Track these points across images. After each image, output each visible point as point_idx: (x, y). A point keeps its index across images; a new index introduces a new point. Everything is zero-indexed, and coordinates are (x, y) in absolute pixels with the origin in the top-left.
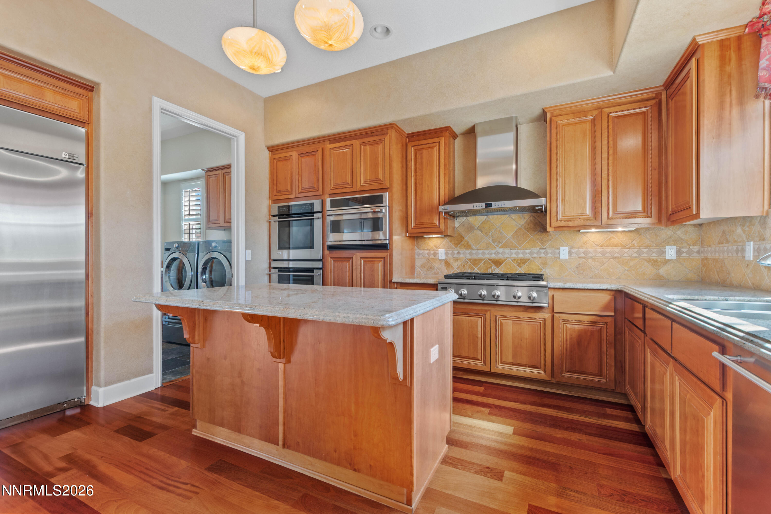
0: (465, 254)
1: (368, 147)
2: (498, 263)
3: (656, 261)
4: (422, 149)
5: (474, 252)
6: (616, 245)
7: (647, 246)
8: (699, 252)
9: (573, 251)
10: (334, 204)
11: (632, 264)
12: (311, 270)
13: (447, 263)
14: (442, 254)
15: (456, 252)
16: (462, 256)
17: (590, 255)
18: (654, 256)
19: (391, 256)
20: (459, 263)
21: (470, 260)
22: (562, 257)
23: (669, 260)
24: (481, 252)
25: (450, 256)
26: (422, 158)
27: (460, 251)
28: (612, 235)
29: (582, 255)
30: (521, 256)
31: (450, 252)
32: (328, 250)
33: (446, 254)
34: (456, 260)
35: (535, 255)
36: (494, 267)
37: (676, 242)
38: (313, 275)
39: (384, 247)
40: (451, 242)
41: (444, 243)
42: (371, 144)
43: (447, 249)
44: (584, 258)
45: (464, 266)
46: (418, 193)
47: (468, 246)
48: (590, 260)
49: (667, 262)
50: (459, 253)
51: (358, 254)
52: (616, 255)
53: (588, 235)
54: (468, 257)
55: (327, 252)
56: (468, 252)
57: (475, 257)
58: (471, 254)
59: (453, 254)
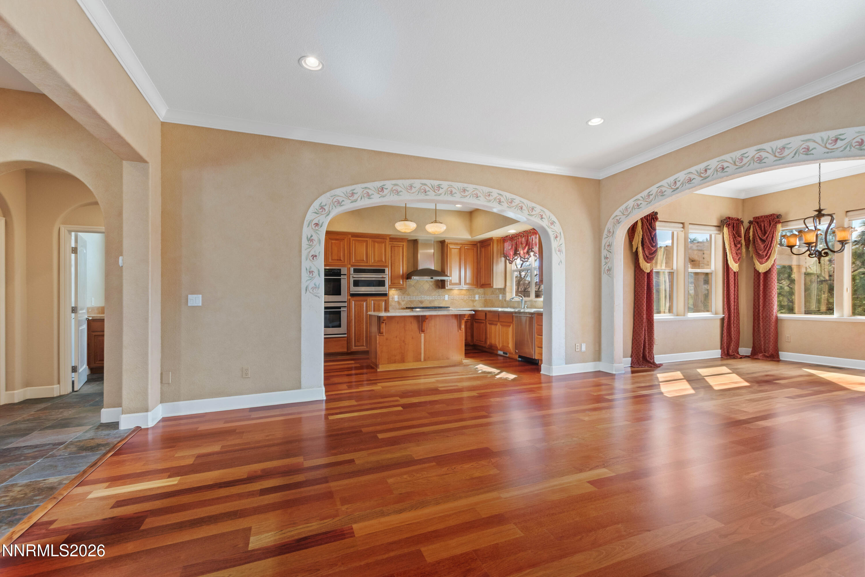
0: (407, 298)
1: (376, 244)
2: (421, 302)
3: (473, 300)
4: (395, 246)
5: (411, 297)
6: (462, 295)
7: (471, 295)
8: (484, 297)
9: (449, 297)
10: (356, 271)
11: (467, 301)
12: (339, 308)
13: (399, 303)
14: (396, 298)
15: (403, 297)
16: (406, 299)
17: (455, 298)
18: (473, 299)
19: (389, 299)
20: (404, 302)
21: (410, 301)
22: (446, 299)
23: (477, 300)
24: (414, 297)
25: (400, 299)
26: (394, 251)
27: (405, 297)
28: (461, 291)
29: (452, 298)
30: (431, 299)
31: (400, 297)
32: (350, 296)
33: (398, 298)
34: (403, 301)
35: (436, 299)
36: (420, 304)
37: (479, 293)
38: (341, 311)
39: (385, 295)
40: (400, 292)
41: (397, 293)
42: (378, 242)
43: (399, 296)
44: (453, 299)
45: (407, 304)
46: (393, 268)
47: (409, 295)
48: (455, 301)
49: (476, 300)
50: (404, 298)
51: (370, 298)
52: (463, 298)
53: (454, 290)
54: (409, 299)
55: (349, 297)
56: (409, 297)
57: (412, 299)
58: (410, 298)
59: (401, 298)
